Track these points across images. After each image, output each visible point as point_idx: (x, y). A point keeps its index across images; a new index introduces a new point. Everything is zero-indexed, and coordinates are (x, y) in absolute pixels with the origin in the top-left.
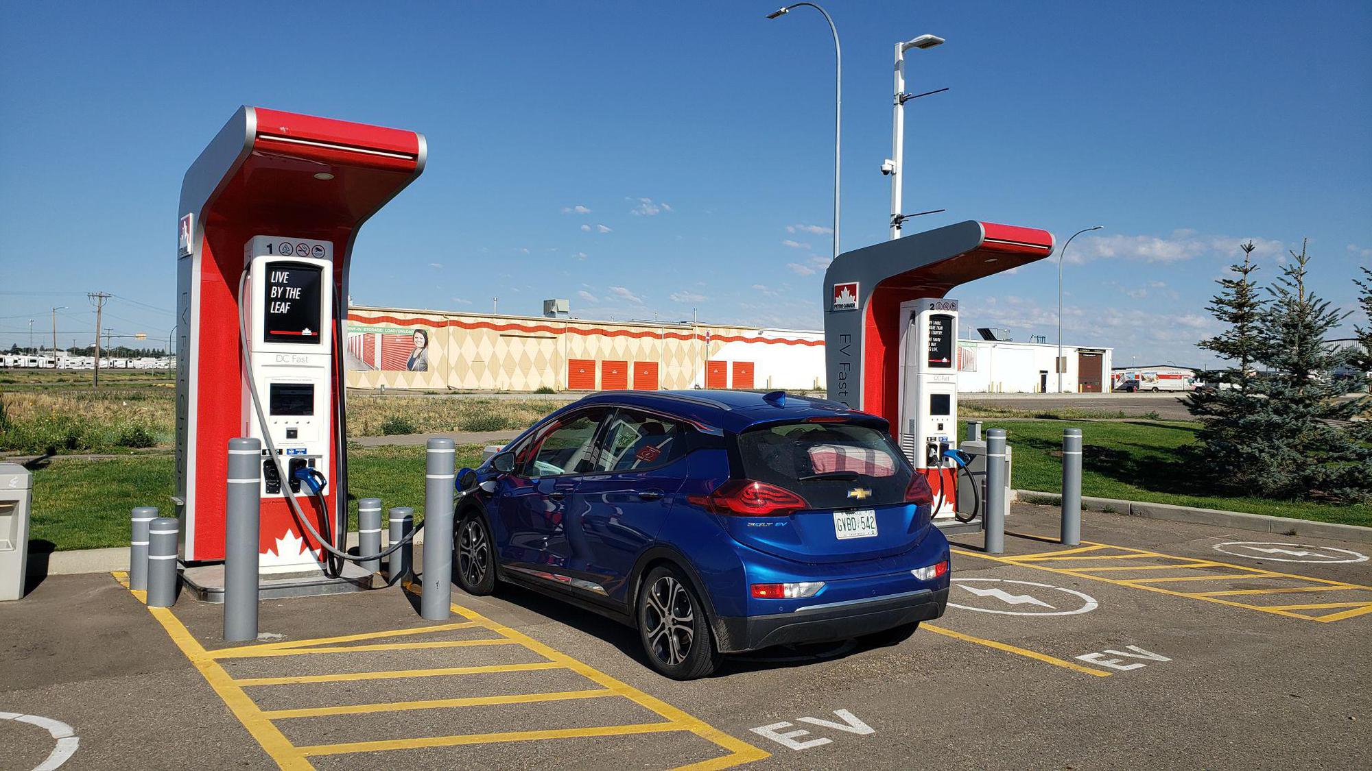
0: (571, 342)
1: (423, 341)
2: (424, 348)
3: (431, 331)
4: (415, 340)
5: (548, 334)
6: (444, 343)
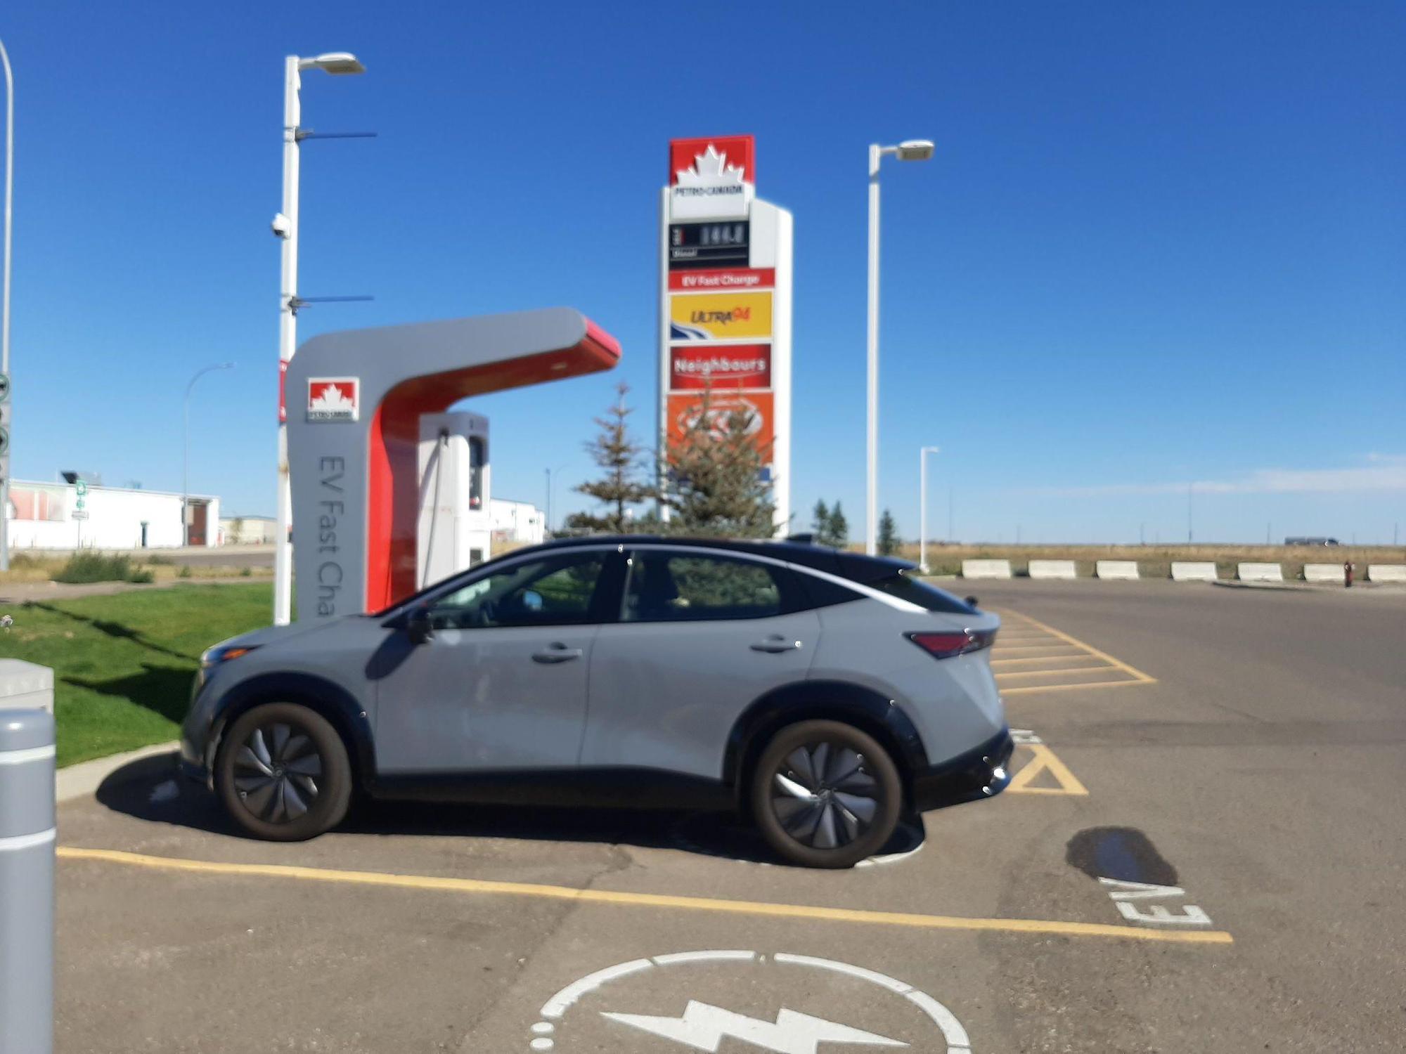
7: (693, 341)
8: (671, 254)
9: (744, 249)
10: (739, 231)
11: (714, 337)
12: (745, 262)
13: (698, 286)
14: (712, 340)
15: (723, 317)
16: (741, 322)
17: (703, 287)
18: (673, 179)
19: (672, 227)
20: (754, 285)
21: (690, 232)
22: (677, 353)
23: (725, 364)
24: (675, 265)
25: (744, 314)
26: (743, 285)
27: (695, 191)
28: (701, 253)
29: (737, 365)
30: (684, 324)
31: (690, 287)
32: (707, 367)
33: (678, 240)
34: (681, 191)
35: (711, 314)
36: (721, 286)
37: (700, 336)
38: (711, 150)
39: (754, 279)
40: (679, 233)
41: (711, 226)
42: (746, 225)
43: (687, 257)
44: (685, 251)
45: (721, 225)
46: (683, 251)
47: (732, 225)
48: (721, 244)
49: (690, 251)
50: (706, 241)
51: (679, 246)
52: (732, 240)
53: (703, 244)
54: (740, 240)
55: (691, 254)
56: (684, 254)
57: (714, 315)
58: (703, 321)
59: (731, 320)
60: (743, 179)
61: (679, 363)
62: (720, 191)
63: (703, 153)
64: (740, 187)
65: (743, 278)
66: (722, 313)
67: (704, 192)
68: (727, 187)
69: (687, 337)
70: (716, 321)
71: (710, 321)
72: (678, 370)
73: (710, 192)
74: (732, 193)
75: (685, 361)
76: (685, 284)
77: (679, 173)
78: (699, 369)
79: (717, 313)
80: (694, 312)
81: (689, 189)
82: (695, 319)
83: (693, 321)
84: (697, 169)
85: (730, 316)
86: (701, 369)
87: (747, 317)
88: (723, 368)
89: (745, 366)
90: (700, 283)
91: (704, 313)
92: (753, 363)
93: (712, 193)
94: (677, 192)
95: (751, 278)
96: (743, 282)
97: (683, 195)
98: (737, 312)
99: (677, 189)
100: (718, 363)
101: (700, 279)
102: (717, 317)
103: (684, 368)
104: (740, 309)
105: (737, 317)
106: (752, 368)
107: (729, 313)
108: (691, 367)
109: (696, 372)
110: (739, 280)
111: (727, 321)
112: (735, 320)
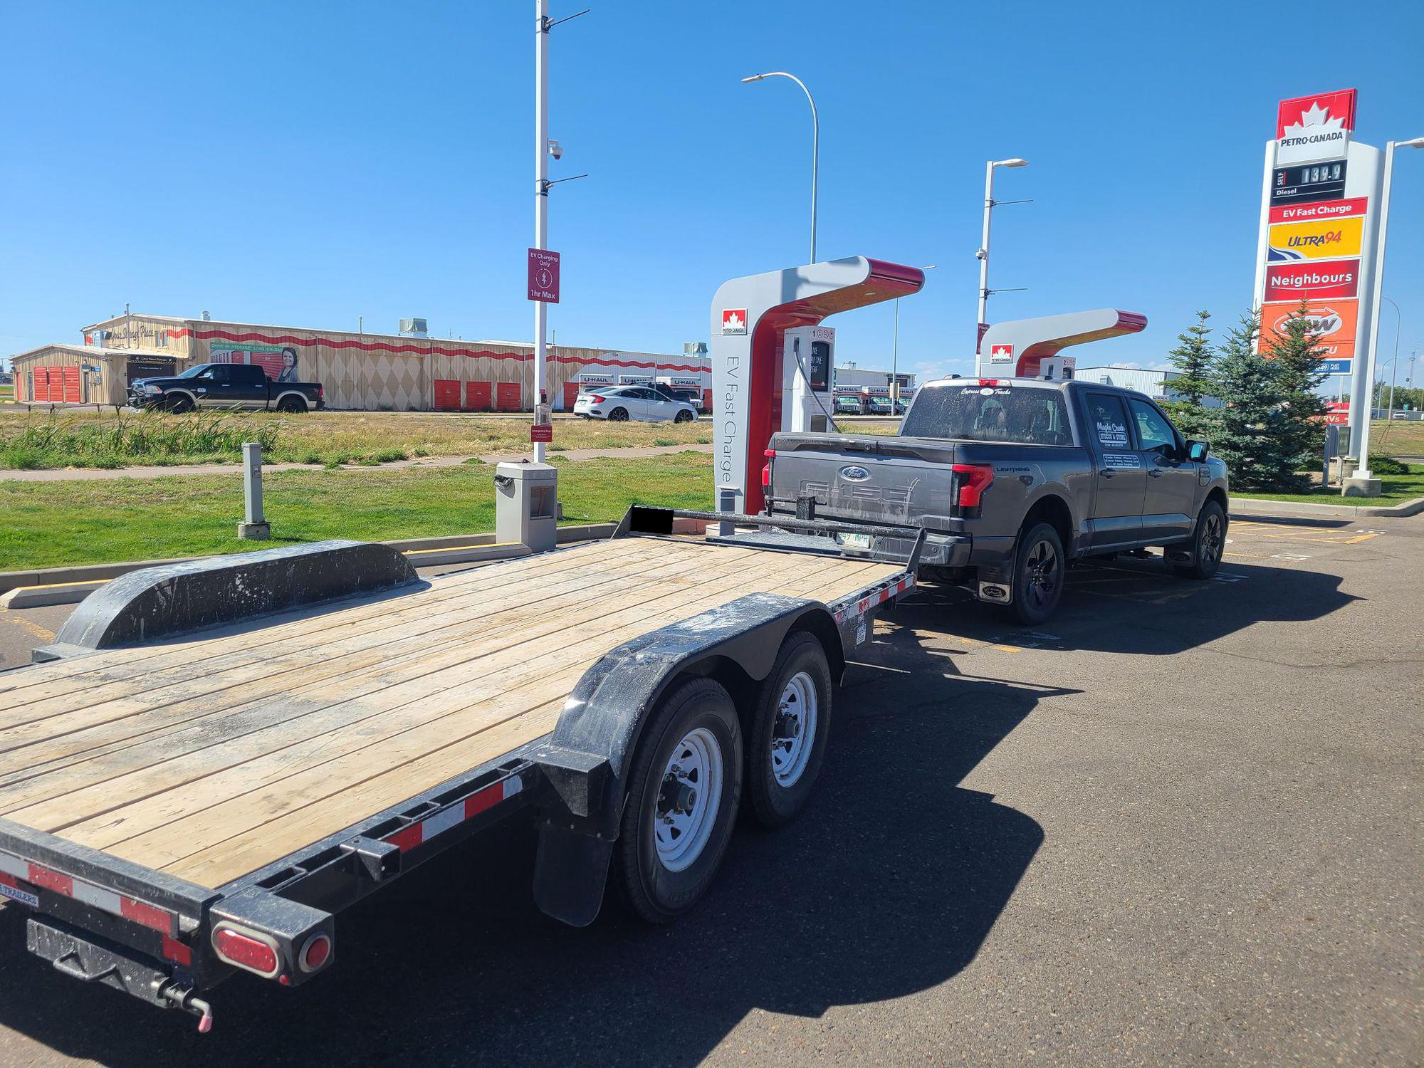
1: (292, 359)
2: (293, 367)
3: (301, 348)
4: (284, 358)
7: (1290, 261)
8: (1274, 193)
9: (1341, 185)
10: (1337, 169)
11: (1308, 256)
12: (1341, 194)
13: (1296, 218)
14: (1305, 260)
15: (1315, 240)
16: (1333, 243)
17: (1301, 217)
18: (1281, 133)
19: (1276, 173)
20: (1347, 213)
21: (1291, 175)
22: (1272, 272)
23: (1315, 279)
24: (1275, 201)
25: (1336, 237)
26: (1337, 214)
27: (1299, 141)
28: (1299, 190)
30: (1281, 248)
31: (1290, 219)
32: (1299, 282)
33: (1280, 182)
34: (1288, 142)
35: (1306, 238)
36: (1317, 216)
37: (1296, 257)
38: (1315, 106)
39: (1349, 208)
40: (1281, 176)
41: (1311, 167)
42: (1343, 164)
43: (1287, 195)
44: (1287, 190)
45: (1320, 166)
46: (1285, 190)
47: (1331, 165)
48: (1319, 181)
49: (1291, 189)
50: (1306, 180)
51: (1280, 186)
52: (1330, 177)
53: (1303, 182)
54: (1337, 177)
55: (1292, 192)
56: (1285, 192)
57: (1309, 240)
58: (1298, 245)
59: (1323, 243)
60: (1342, 126)
61: (1274, 279)
62: (1322, 138)
63: (1307, 110)
64: (1340, 133)
65: (1337, 208)
66: (1317, 238)
67: (1307, 140)
68: (1329, 135)
69: (1283, 258)
70: (1310, 244)
71: (1305, 244)
72: (1273, 284)
73: (1313, 140)
74: (1333, 139)
75: (1280, 277)
76: (1285, 216)
77: (1286, 128)
78: (1292, 283)
79: (1312, 238)
80: (1291, 238)
81: (1294, 140)
82: (1292, 243)
83: (1290, 245)
84: (1302, 124)
85: (1322, 239)
86: (1294, 284)
87: (1339, 240)
88: (1314, 282)
89: (1334, 279)
90: (1298, 215)
91: (1300, 239)
92: (1342, 276)
93: (1315, 141)
94: (1282, 144)
95: (1344, 207)
96: (1337, 211)
97: (1288, 145)
98: (1330, 236)
99: (1283, 141)
100: (1309, 278)
101: (1299, 211)
102: (1311, 241)
103: (1279, 283)
104: (1333, 233)
105: (1329, 239)
106: (1340, 280)
107: (1322, 237)
108: (1285, 281)
109: (1290, 286)
110: (1334, 210)
111: (1320, 243)
112: (1327, 243)
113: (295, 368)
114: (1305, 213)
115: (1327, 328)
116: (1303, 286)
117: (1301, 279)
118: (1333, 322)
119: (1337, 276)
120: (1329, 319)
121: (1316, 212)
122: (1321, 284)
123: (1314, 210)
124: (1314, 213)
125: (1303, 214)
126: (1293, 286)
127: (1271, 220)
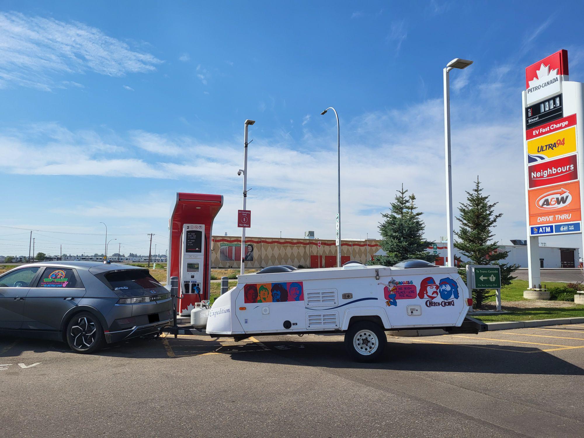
0: (312, 249)
1: (251, 249)
2: (251, 252)
4: (248, 248)
5: (302, 245)
6: (260, 249)
7: (540, 161)
8: (527, 122)
9: (560, 109)
10: (558, 100)
11: (549, 157)
12: (561, 115)
13: (540, 134)
14: (547, 160)
15: (551, 146)
16: (561, 146)
18: (528, 86)
19: (527, 109)
20: (566, 126)
21: (535, 109)
22: (532, 169)
23: (554, 170)
24: (528, 126)
25: (562, 142)
26: (561, 128)
27: (536, 88)
28: (540, 117)
29: (559, 170)
30: (535, 154)
31: (537, 136)
32: (545, 174)
33: (530, 114)
34: (531, 90)
35: (546, 146)
36: (551, 131)
37: (542, 158)
38: (542, 66)
39: (566, 123)
40: (530, 111)
41: (544, 102)
42: (560, 96)
43: (534, 121)
44: (533, 118)
45: (548, 100)
46: (532, 119)
47: (554, 99)
48: (549, 110)
49: (535, 118)
50: (543, 111)
51: (530, 117)
52: (554, 106)
53: (541, 112)
54: (558, 105)
55: (536, 119)
56: (533, 120)
57: (548, 146)
58: (543, 151)
59: (556, 147)
60: (558, 74)
61: (532, 174)
62: (548, 83)
63: (539, 70)
64: (557, 78)
65: (561, 124)
66: (552, 144)
67: (540, 86)
68: (551, 81)
69: (536, 160)
70: (549, 149)
71: (546, 150)
72: (532, 177)
73: (543, 86)
74: (553, 82)
75: (535, 172)
76: (534, 134)
77: (530, 82)
78: (542, 175)
79: (549, 145)
80: (539, 147)
81: (534, 88)
82: (539, 151)
83: (538, 152)
84: (537, 78)
85: (555, 145)
86: (543, 175)
87: (563, 144)
88: (554, 173)
89: (564, 169)
90: (541, 132)
91: (543, 146)
92: (568, 167)
93: (544, 86)
94: (528, 92)
95: (564, 123)
96: (561, 126)
97: (531, 92)
98: (559, 142)
99: (528, 90)
100: (551, 170)
101: (541, 129)
102: (549, 147)
103: (535, 176)
104: (560, 140)
105: (559, 144)
106: (568, 170)
107: (555, 143)
108: (539, 175)
109: (541, 177)
110: (559, 126)
111: (554, 148)
112: (558, 146)
113: (252, 252)
114: (544, 130)
115: (564, 202)
116: (548, 176)
117: (546, 171)
118: (567, 197)
119: (565, 167)
120: (564, 195)
121: (550, 129)
122: (557, 173)
123: (548, 128)
124: (549, 130)
125: (543, 131)
126: (543, 177)
127: (527, 138)
